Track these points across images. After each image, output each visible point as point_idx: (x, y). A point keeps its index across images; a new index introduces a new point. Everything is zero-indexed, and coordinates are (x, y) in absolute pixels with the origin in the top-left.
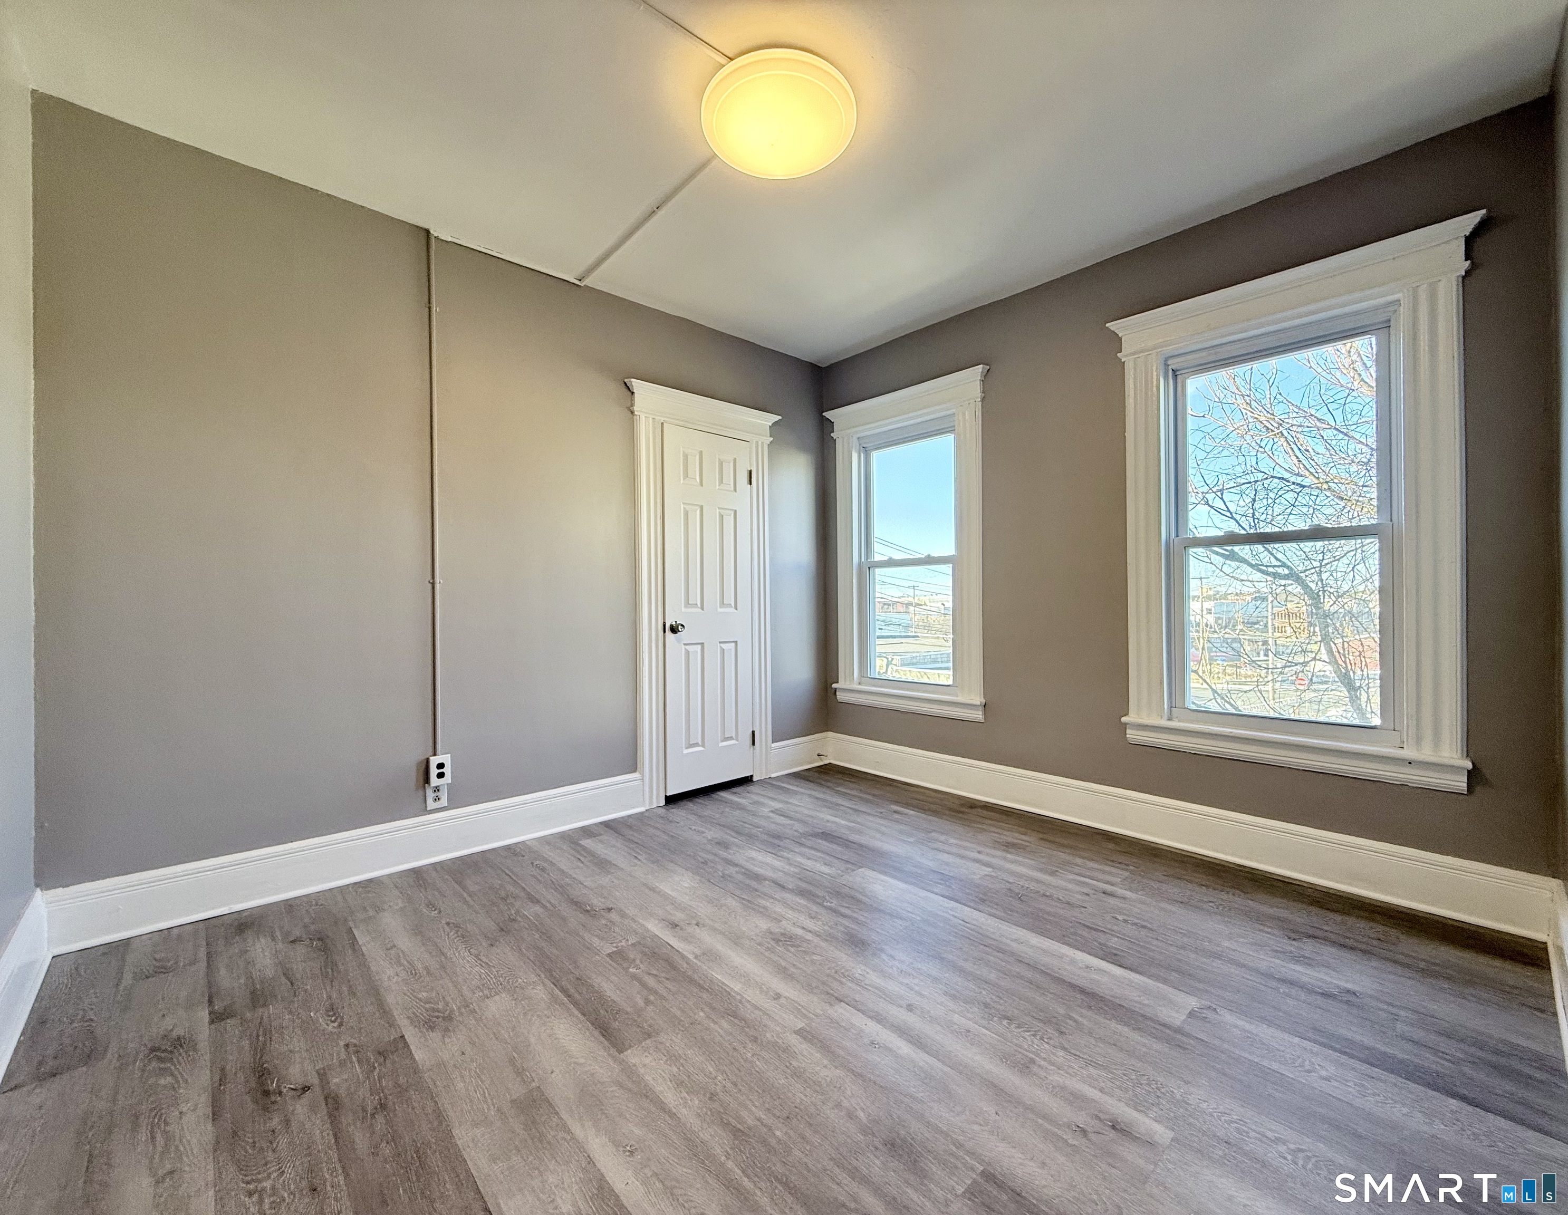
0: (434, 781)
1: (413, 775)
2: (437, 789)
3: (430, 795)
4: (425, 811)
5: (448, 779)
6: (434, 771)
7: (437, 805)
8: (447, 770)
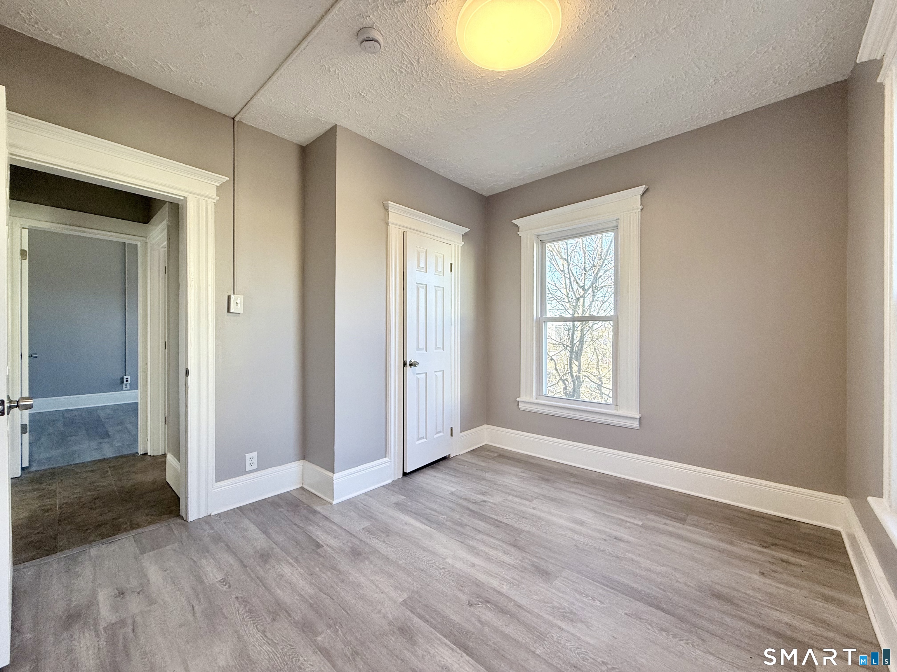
0: (125, 382)
1: (119, 382)
2: (126, 385)
3: (124, 386)
4: (122, 390)
5: (129, 382)
6: (125, 380)
7: (126, 389)
8: (129, 380)
